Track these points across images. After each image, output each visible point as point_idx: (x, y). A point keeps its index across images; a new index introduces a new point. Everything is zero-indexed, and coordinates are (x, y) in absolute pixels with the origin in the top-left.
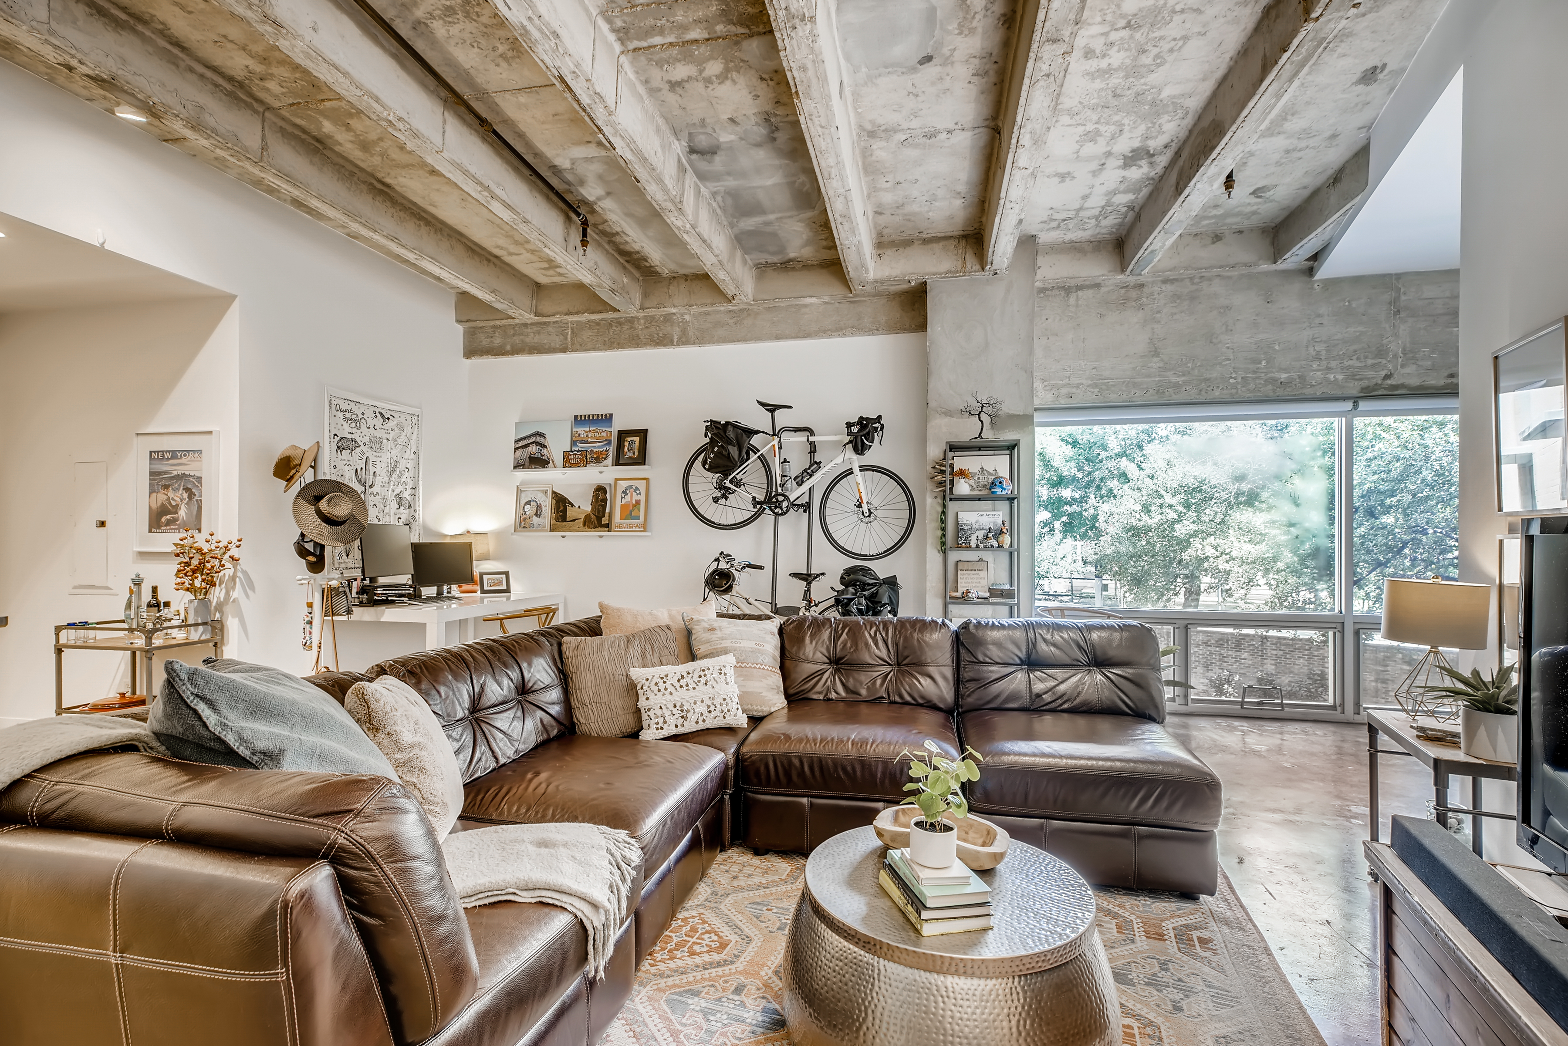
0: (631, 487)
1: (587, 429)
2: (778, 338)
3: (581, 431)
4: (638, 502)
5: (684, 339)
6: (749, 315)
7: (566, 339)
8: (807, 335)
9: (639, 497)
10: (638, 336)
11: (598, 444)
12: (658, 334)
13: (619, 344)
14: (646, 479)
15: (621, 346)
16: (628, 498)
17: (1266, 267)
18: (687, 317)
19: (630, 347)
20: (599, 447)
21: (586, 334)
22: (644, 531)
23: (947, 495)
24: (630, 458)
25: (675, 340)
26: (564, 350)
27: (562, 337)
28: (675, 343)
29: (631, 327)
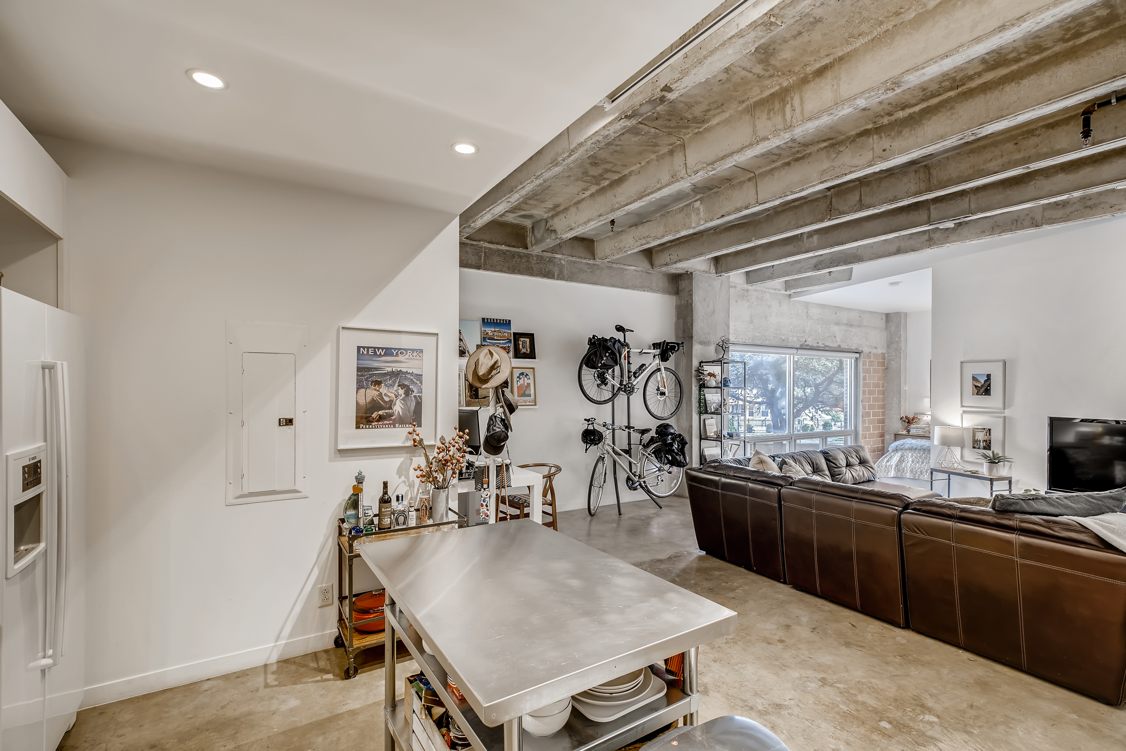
0: (522, 374)
1: (493, 330)
2: (613, 286)
3: (489, 330)
4: (529, 384)
5: (561, 276)
6: (598, 269)
7: (480, 259)
8: (627, 288)
9: (529, 381)
10: (532, 268)
11: (501, 342)
12: (545, 269)
13: (519, 271)
14: (533, 368)
15: (520, 273)
16: (521, 381)
17: (783, 292)
18: (563, 262)
19: (527, 275)
20: (503, 343)
21: (496, 259)
22: (535, 405)
23: (702, 386)
24: (524, 353)
25: (556, 276)
26: (478, 268)
27: (477, 258)
28: (556, 278)
29: (528, 261)
